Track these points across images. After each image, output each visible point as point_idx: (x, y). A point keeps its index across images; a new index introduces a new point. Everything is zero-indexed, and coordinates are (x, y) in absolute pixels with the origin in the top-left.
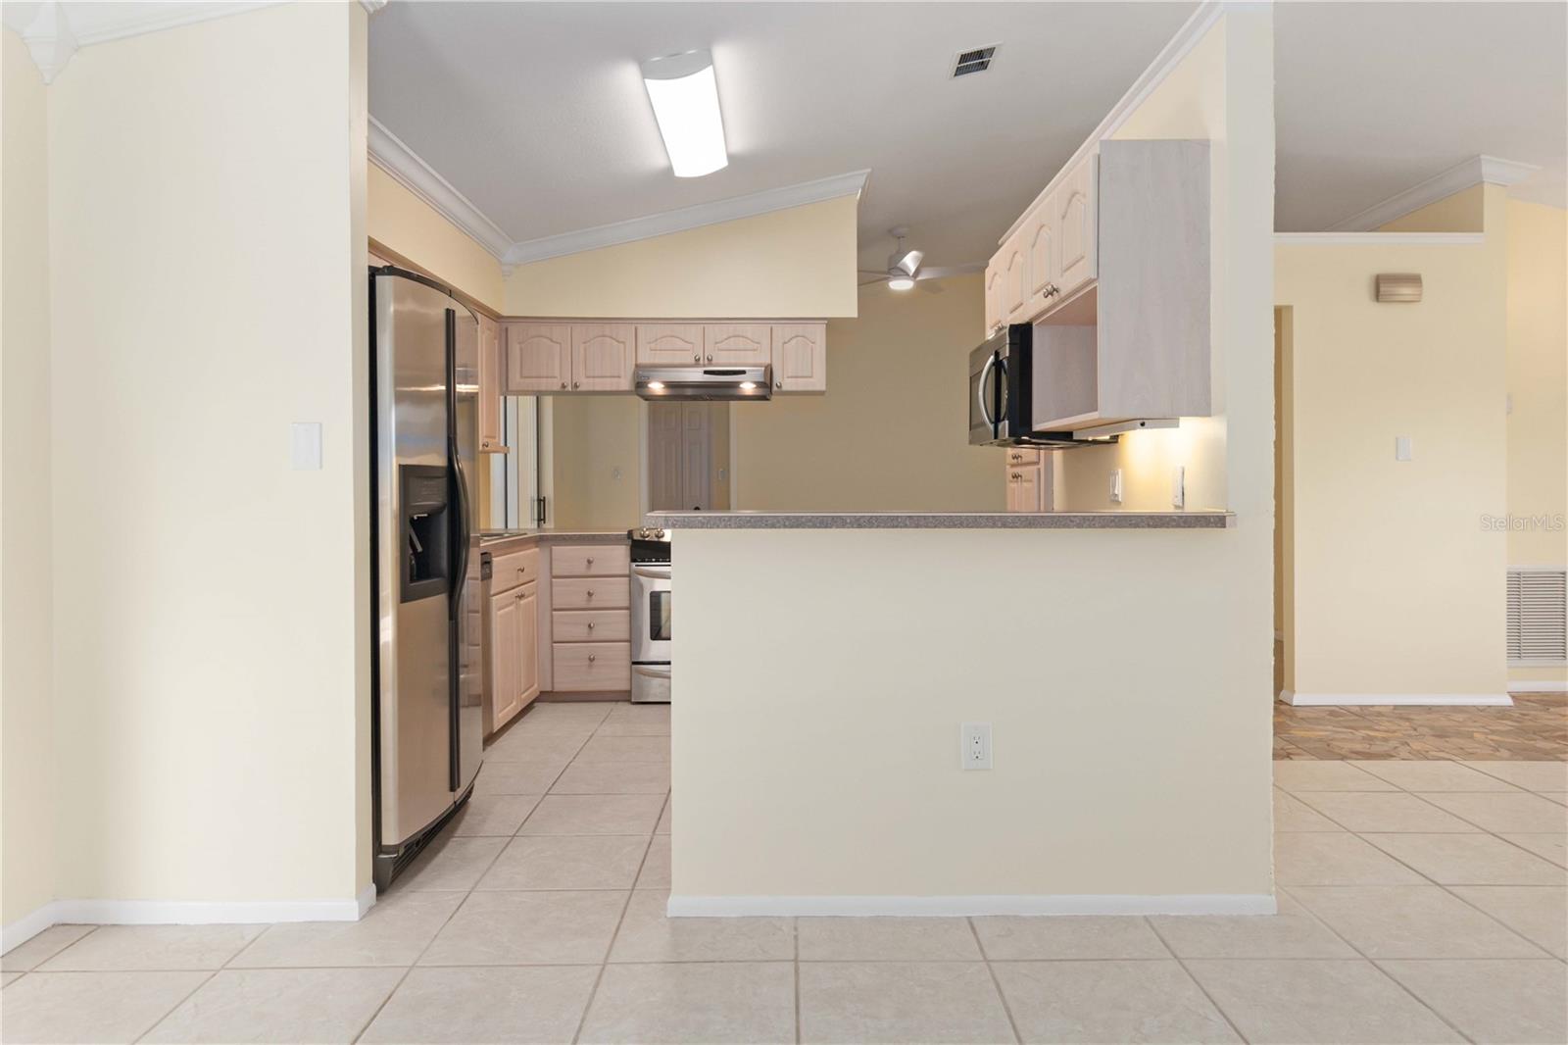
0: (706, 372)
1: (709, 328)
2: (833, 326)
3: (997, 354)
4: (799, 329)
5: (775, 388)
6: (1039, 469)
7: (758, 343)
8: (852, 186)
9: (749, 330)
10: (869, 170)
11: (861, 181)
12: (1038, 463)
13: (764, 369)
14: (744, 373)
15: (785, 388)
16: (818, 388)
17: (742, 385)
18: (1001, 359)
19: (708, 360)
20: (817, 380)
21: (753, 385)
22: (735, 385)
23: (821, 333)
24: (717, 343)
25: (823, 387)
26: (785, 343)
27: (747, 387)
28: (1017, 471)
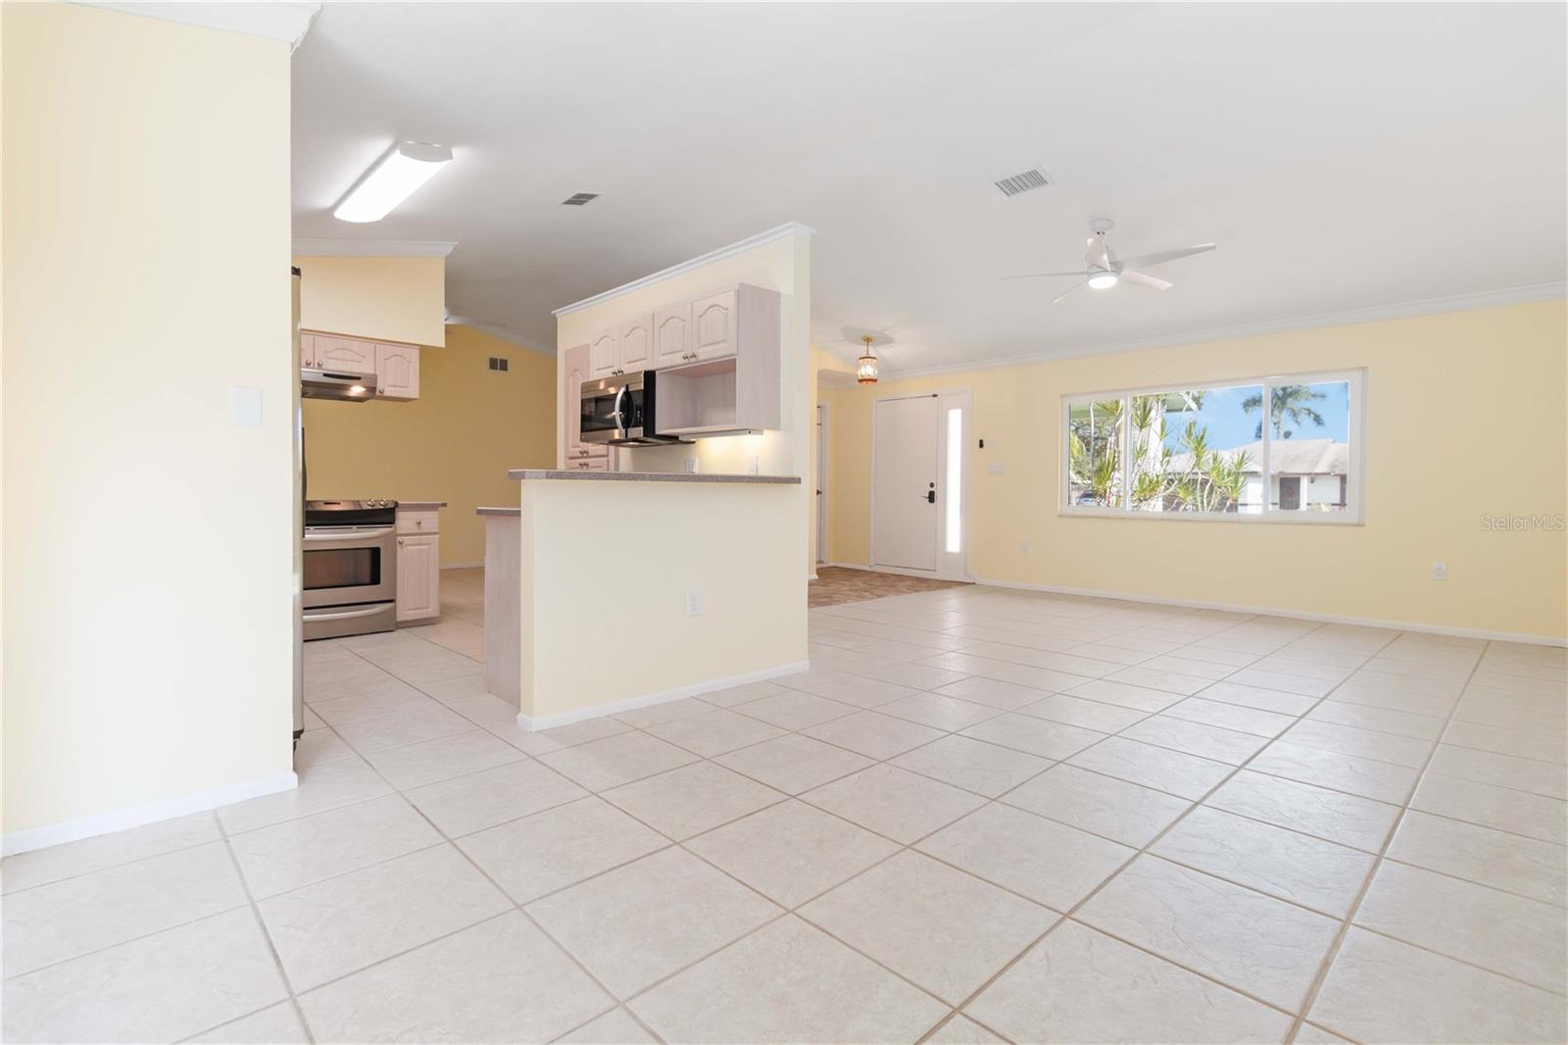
0: (325, 375)
1: (319, 339)
2: (424, 350)
3: (627, 387)
4: (399, 350)
5: (378, 393)
6: (608, 461)
7: (363, 356)
8: (448, 248)
9: (355, 345)
10: (456, 243)
11: (449, 250)
12: (607, 456)
13: (374, 378)
14: (359, 378)
15: (386, 394)
16: (413, 397)
17: (352, 389)
18: (630, 390)
19: (319, 364)
20: (412, 390)
21: (364, 389)
22: (347, 387)
23: (415, 356)
24: (326, 352)
25: (418, 396)
26: (386, 359)
27: (357, 390)
28: (583, 461)
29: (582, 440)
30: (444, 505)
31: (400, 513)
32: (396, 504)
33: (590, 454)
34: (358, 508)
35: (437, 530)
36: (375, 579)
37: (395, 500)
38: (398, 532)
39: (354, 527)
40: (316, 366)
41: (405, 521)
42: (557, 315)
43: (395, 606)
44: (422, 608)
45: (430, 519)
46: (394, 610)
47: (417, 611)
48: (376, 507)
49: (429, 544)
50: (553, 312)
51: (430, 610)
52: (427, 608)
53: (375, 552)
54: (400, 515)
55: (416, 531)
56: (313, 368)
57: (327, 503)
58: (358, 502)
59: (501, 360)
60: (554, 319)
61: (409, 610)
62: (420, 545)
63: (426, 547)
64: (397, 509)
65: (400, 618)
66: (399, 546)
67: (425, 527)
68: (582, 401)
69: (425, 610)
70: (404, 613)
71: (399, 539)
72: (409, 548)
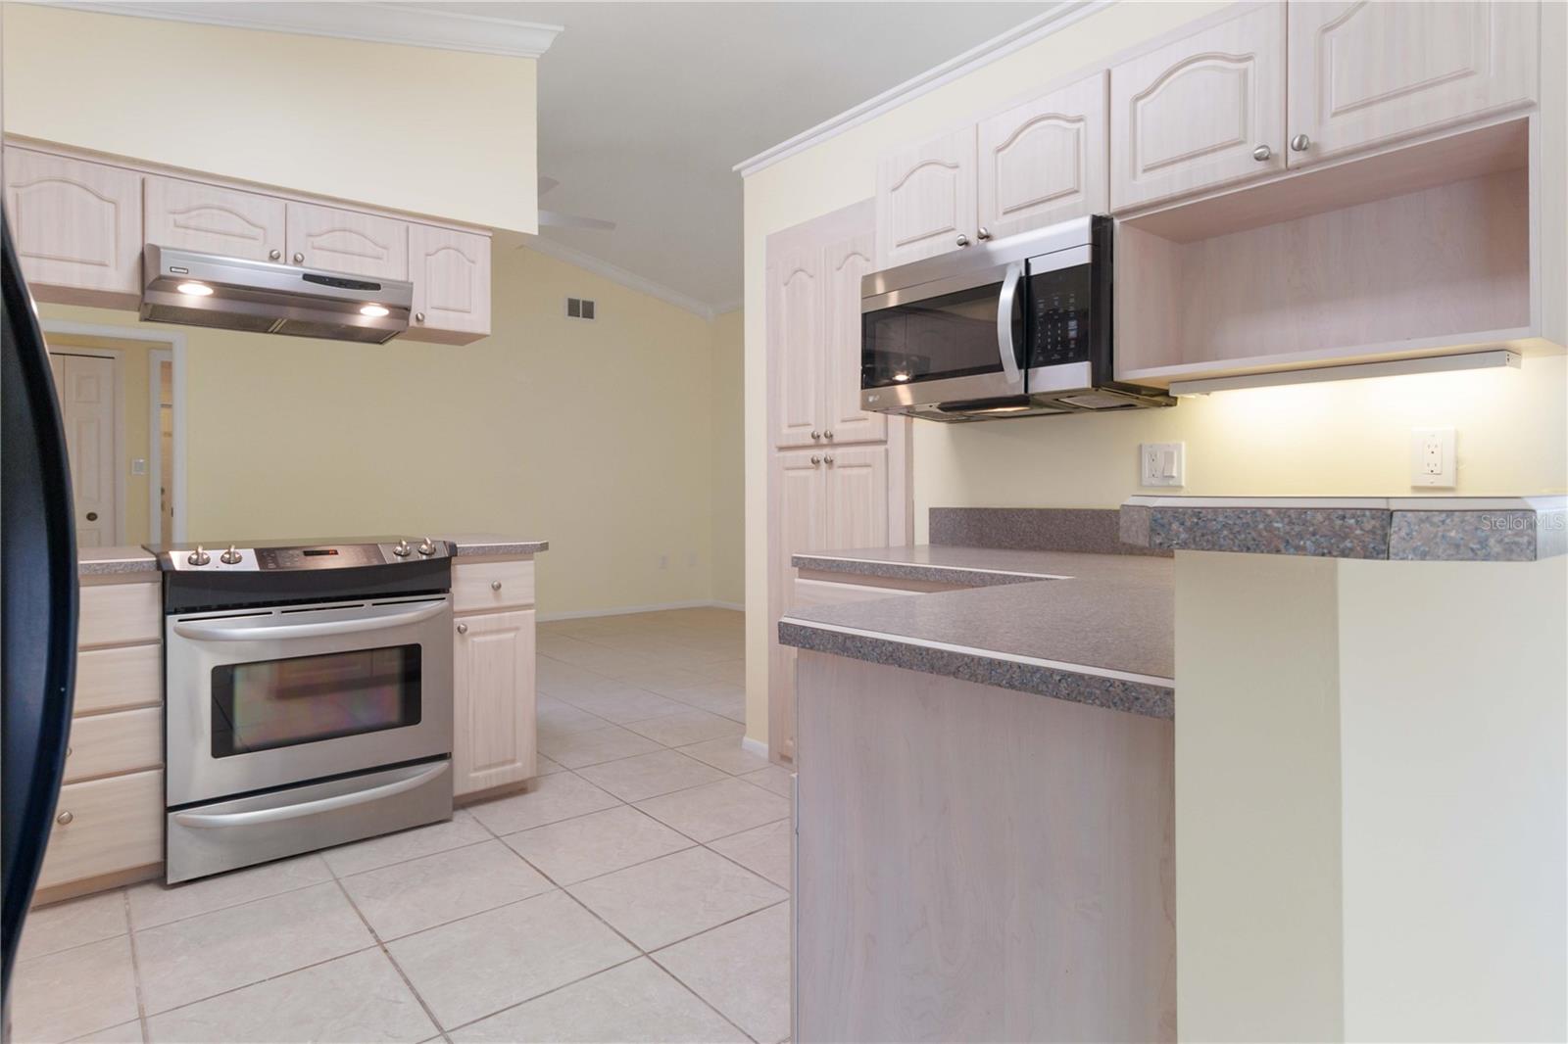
0: (307, 277)
1: (297, 210)
2: (504, 244)
4: (451, 238)
5: (413, 322)
7: (384, 248)
8: (542, 39)
9: (368, 223)
10: (561, 29)
11: (545, 42)
12: (885, 441)
13: (406, 288)
14: (376, 287)
15: (429, 323)
16: (479, 330)
17: (364, 310)
18: (1034, 272)
19: (295, 259)
20: (478, 320)
21: (385, 312)
22: (352, 306)
23: (482, 248)
24: (310, 235)
25: (487, 330)
26: (427, 255)
27: (371, 315)
28: (820, 454)
29: (866, 406)
30: (544, 547)
31: (458, 567)
32: (453, 549)
33: (836, 439)
34: (375, 562)
35: (532, 601)
36: (411, 713)
37: (450, 540)
38: (456, 608)
39: (368, 603)
40: (290, 259)
41: (469, 583)
42: (743, 174)
43: (451, 767)
44: (503, 763)
45: (519, 579)
46: (448, 776)
47: (493, 771)
48: (410, 559)
49: (517, 629)
50: (735, 168)
51: (519, 764)
52: (513, 761)
53: (411, 655)
54: (461, 571)
55: (494, 604)
56: (286, 263)
57: (307, 554)
58: (372, 547)
59: (584, 302)
60: (738, 182)
61: (476, 770)
62: (498, 631)
63: (511, 635)
64: (453, 560)
65: (461, 788)
66: (457, 636)
67: (508, 596)
68: (865, 316)
69: (508, 767)
70: (470, 777)
71: (457, 621)
72: (476, 639)
